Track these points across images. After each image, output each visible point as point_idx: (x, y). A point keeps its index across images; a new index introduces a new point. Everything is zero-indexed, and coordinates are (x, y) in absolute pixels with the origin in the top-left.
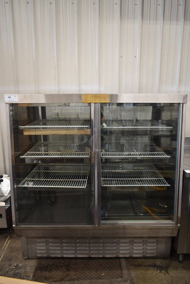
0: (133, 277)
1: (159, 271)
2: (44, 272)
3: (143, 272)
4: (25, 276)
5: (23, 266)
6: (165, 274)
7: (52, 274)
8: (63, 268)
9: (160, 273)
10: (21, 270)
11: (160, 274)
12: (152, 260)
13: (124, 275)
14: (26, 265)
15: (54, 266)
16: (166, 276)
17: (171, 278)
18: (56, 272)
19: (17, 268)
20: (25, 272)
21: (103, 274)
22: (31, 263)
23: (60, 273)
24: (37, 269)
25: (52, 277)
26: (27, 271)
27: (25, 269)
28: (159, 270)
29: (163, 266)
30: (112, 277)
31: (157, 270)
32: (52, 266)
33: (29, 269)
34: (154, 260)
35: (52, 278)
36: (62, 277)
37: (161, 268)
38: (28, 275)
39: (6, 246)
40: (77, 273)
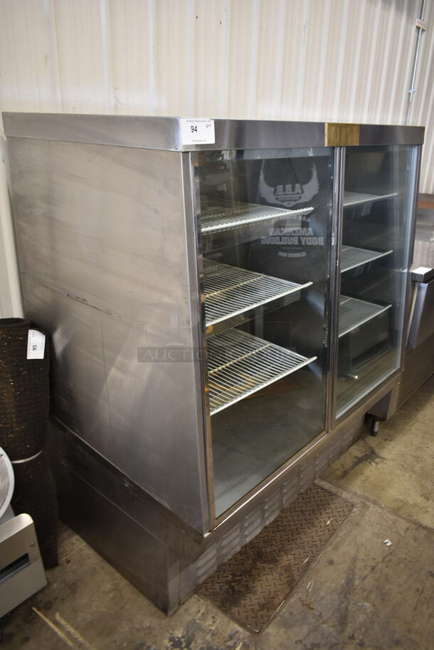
0: (362, 494)
1: (373, 464)
2: (243, 602)
3: (362, 478)
4: (227, 641)
5: (187, 629)
6: (382, 462)
7: (261, 591)
8: (259, 565)
10: (200, 641)
11: (379, 466)
12: (347, 455)
13: (352, 500)
14: (193, 623)
15: (241, 575)
16: (387, 464)
17: (396, 463)
18: (262, 582)
19: (184, 645)
20: (213, 635)
21: (328, 523)
22: (194, 609)
23: (270, 577)
24: (224, 609)
25: (271, 596)
26: (213, 628)
27: (203, 631)
28: (371, 461)
29: (367, 453)
30: (344, 516)
31: (370, 464)
32: (237, 578)
33: (210, 622)
34: (348, 453)
35: (273, 598)
36: (285, 580)
37: (369, 458)
38: (229, 632)
39: (69, 634)
40: (293, 553)
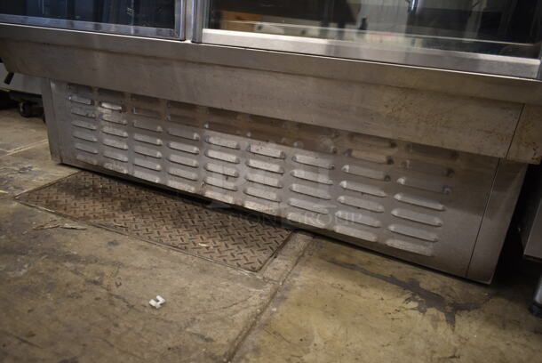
0: (298, 284)
1: (413, 304)
3: (349, 285)
9: (417, 312)
12: (409, 269)
13: (269, 269)
16: (435, 327)
17: (456, 345)
21: (203, 245)
28: (419, 302)
29: (447, 298)
30: (224, 260)
31: (408, 300)
34: (417, 270)
37: (430, 299)
